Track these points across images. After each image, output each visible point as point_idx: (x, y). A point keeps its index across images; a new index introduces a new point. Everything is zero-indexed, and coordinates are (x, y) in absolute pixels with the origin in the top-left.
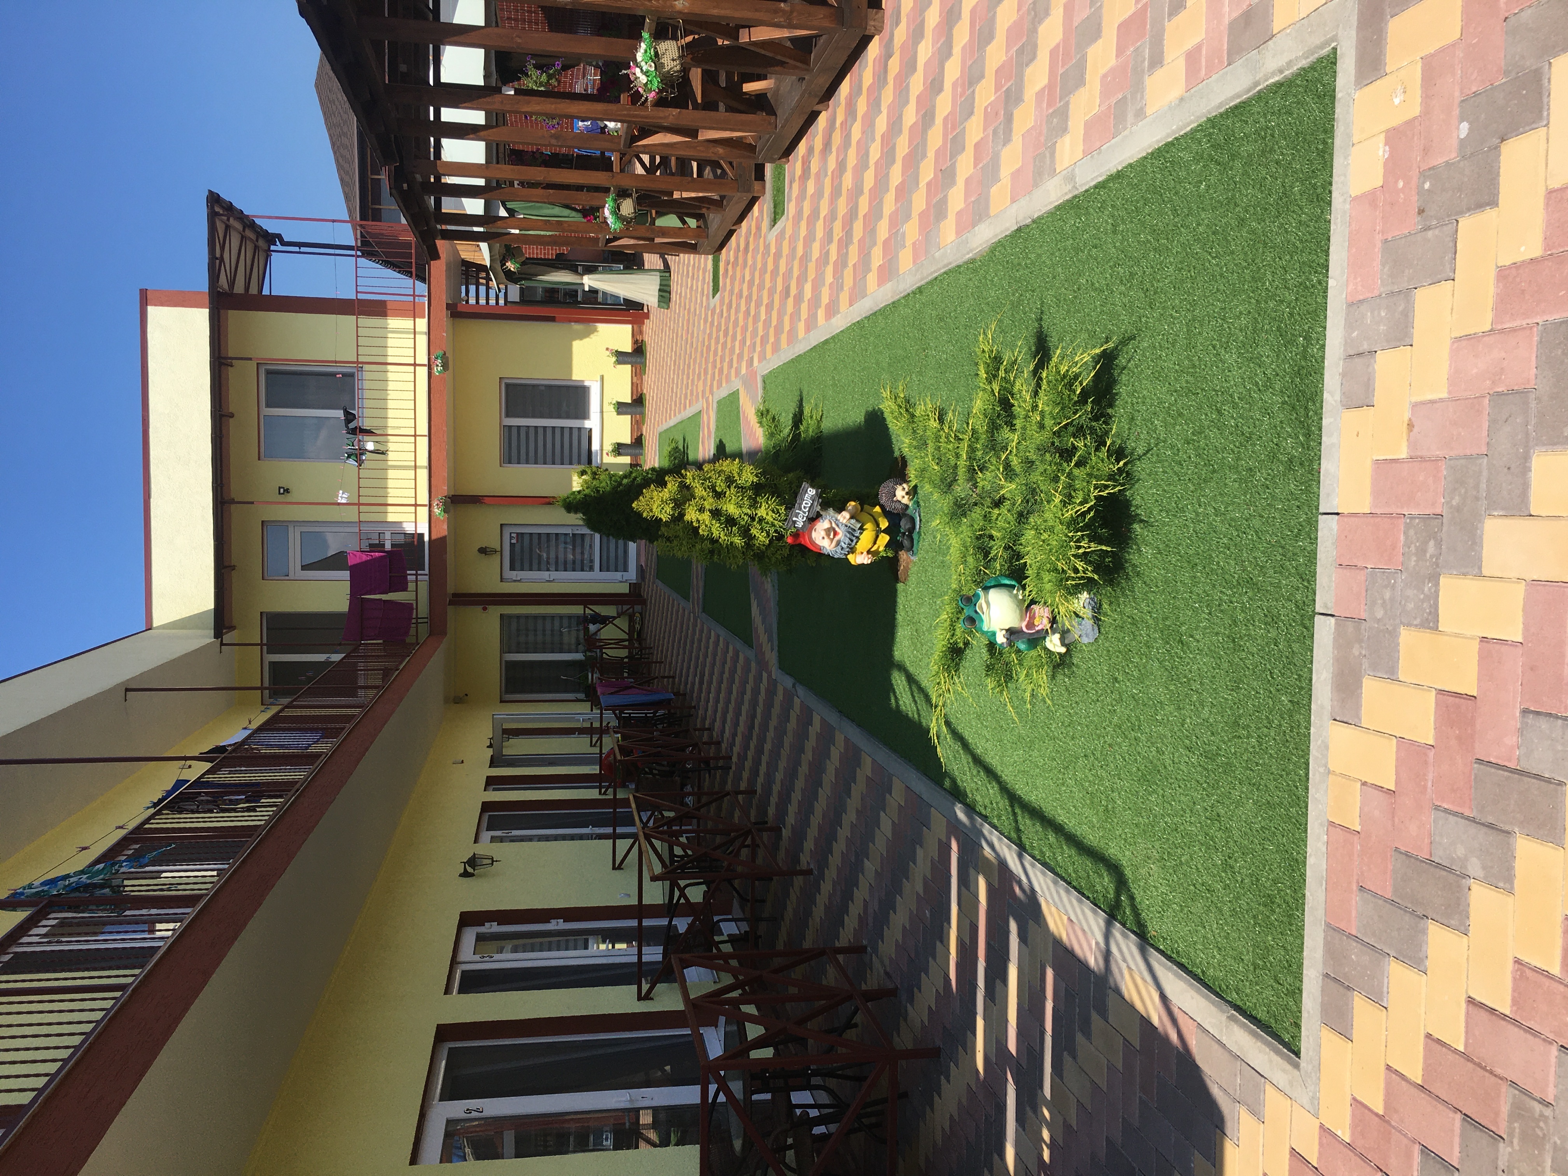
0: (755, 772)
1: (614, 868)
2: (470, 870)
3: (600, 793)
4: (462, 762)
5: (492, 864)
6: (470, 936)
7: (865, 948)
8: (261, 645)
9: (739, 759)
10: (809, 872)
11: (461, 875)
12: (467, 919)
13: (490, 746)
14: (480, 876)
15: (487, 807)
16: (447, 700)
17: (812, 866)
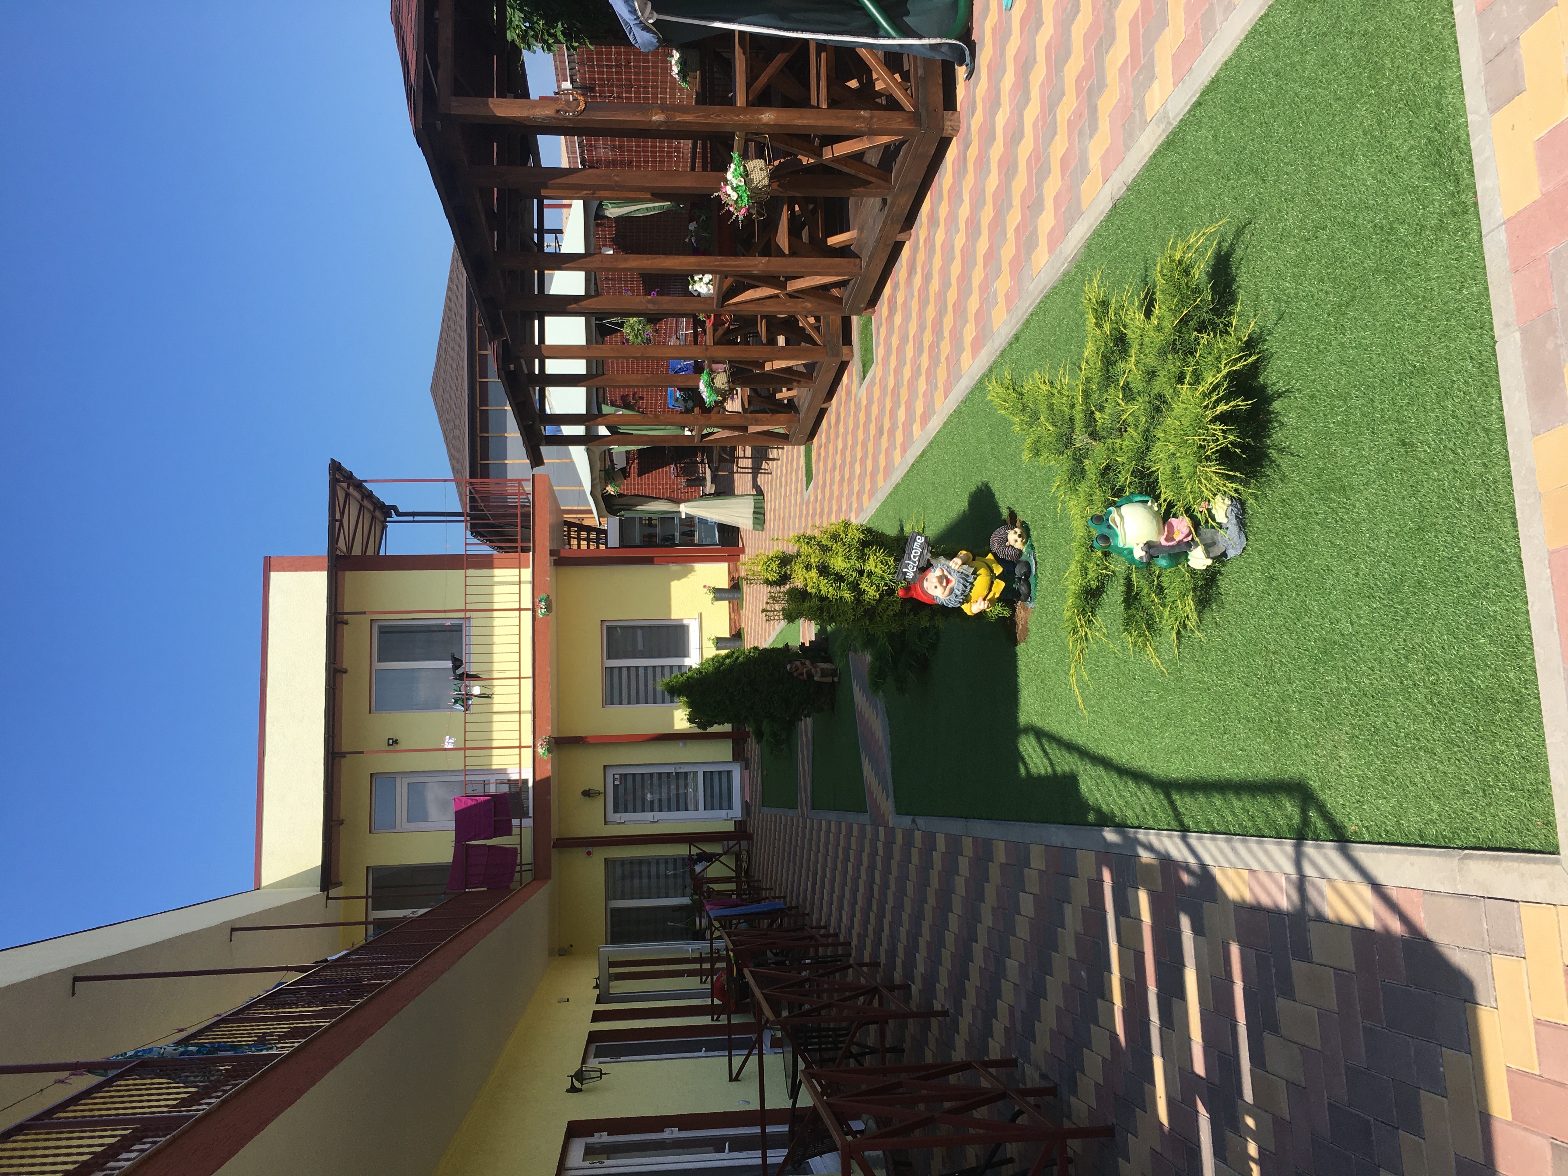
0: (878, 943)
1: (731, 1080)
2: (577, 1084)
3: (713, 1020)
4: (568, 1000)
5: (601, 1077)
6: (578, 1147)
7: (1016, 1060)
8: (367, 897)
9: (859, 941)
10: (944, 1013)
11: (568, 1091)
12: (575, 1130)
13: (597, 987)
14: (589, 1090)
15: (593, 1037)
16: (551, 953)
17: (947, 1007)
